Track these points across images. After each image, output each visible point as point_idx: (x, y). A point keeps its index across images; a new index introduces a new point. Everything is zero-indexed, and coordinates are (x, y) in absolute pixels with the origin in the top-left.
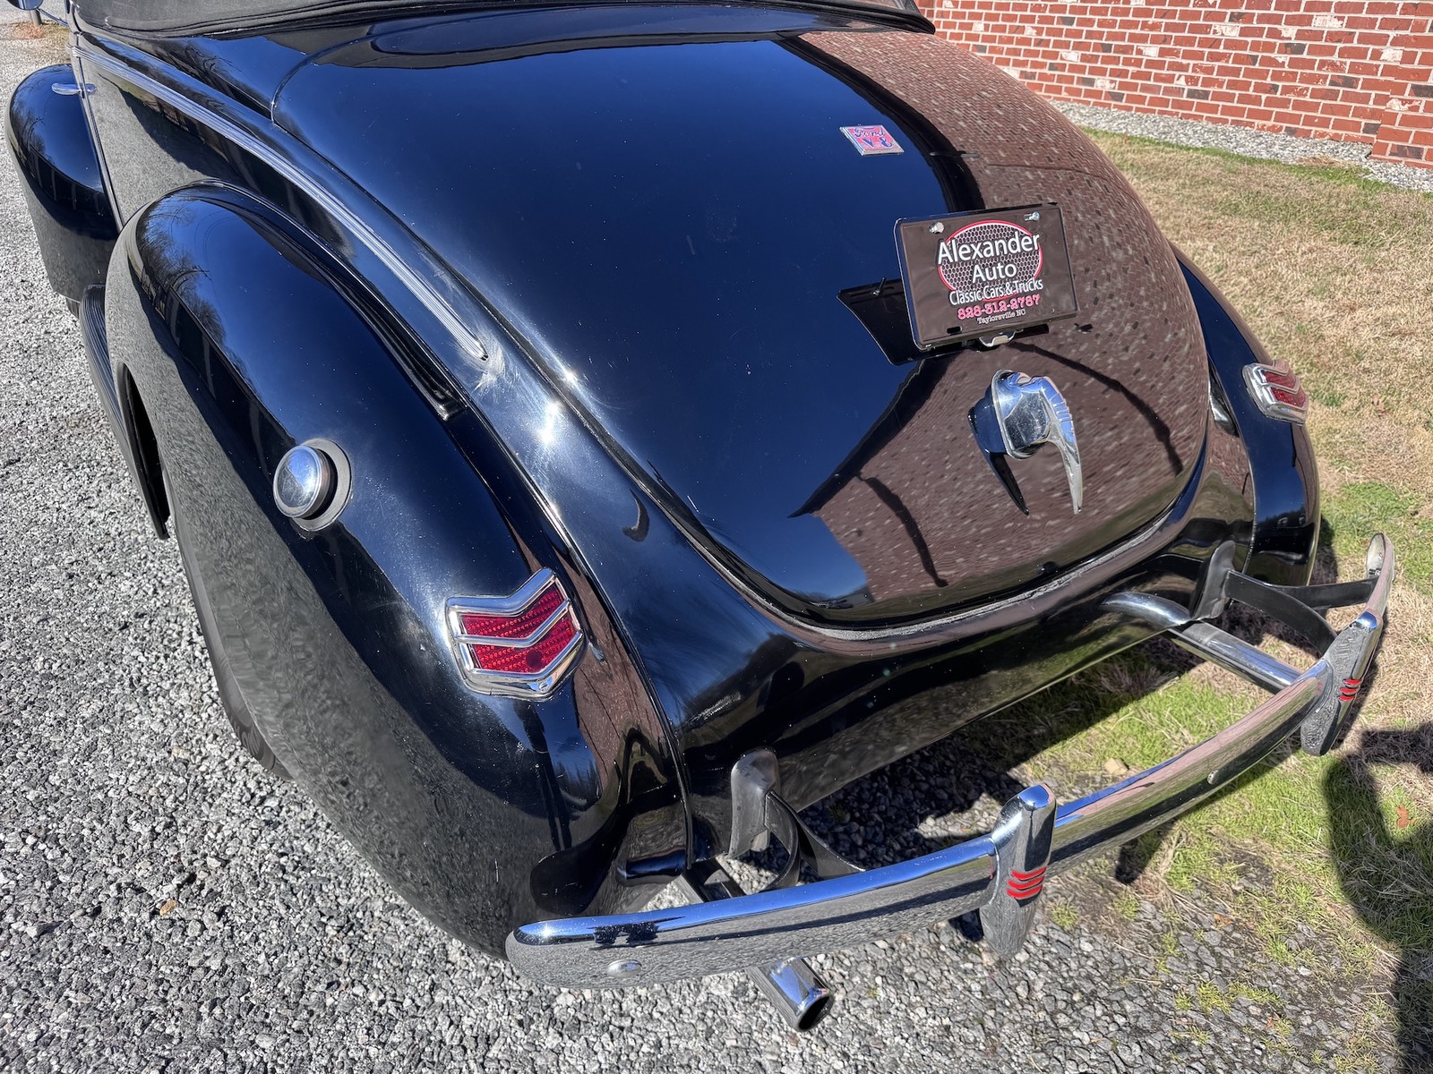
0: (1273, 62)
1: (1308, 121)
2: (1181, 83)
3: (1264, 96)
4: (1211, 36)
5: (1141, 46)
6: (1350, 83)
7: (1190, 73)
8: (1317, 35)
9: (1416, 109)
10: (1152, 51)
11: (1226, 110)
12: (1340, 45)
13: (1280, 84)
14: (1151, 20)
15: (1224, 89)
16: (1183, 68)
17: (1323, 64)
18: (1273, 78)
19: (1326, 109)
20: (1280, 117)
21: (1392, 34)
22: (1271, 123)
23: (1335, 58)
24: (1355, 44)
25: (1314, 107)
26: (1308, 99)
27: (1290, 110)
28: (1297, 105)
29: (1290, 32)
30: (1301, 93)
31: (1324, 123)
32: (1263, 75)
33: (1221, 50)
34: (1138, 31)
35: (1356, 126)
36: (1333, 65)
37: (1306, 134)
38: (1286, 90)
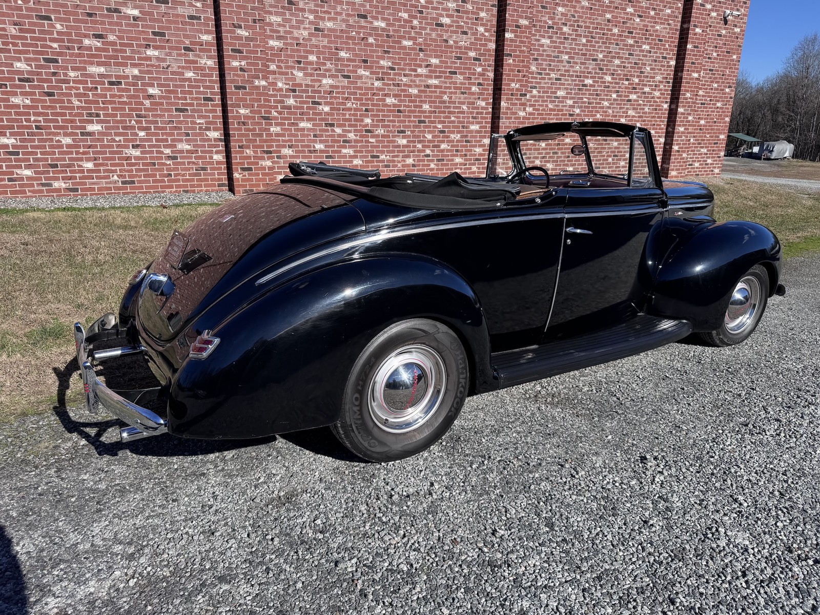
0: (165, 164)
1: (192, 186)
2: (116, 178)
3: (166, 179)
4: (124, 155)
5: (80, 163)
6: (204, 169)
7: (119, 173)
8: (181, 151)
9: (245, 176)
10: (89, 165)
11: (147, 187)
12: (194, 155)
13: (172, 173)
14: (81, 150)
15: (143, 178)
16: (115, 171)
17: (189, 163)
18: (167, 171)
19: (198, 180)
20: (177, 186)
21: (214, 150)
22: (174, 189)
23: (194, 160)
24: (200, 154)
25: (193, 180)
26: (188, 177)
27: (181, 183)
28: (184, 181)
29: (168, 151)
30: (183, 175)
31: (200, 186)
32: (162, 170)
33: (133, 161)
34: (74, 156)
35: (214, 185)
36: (194, 163)
37: (194, 191)
38: (176, 175)
